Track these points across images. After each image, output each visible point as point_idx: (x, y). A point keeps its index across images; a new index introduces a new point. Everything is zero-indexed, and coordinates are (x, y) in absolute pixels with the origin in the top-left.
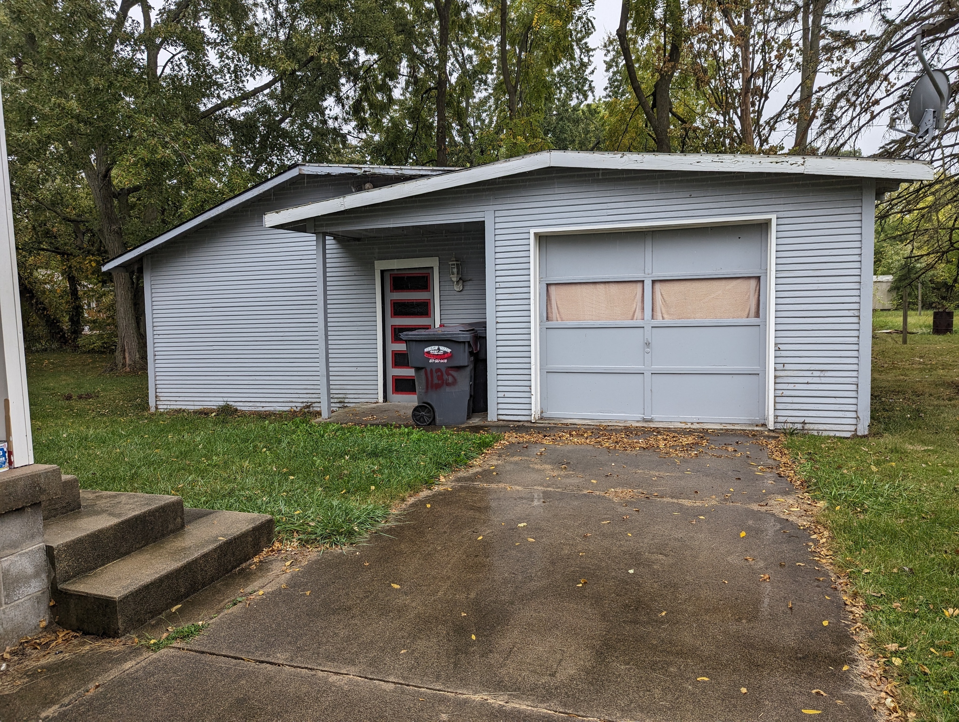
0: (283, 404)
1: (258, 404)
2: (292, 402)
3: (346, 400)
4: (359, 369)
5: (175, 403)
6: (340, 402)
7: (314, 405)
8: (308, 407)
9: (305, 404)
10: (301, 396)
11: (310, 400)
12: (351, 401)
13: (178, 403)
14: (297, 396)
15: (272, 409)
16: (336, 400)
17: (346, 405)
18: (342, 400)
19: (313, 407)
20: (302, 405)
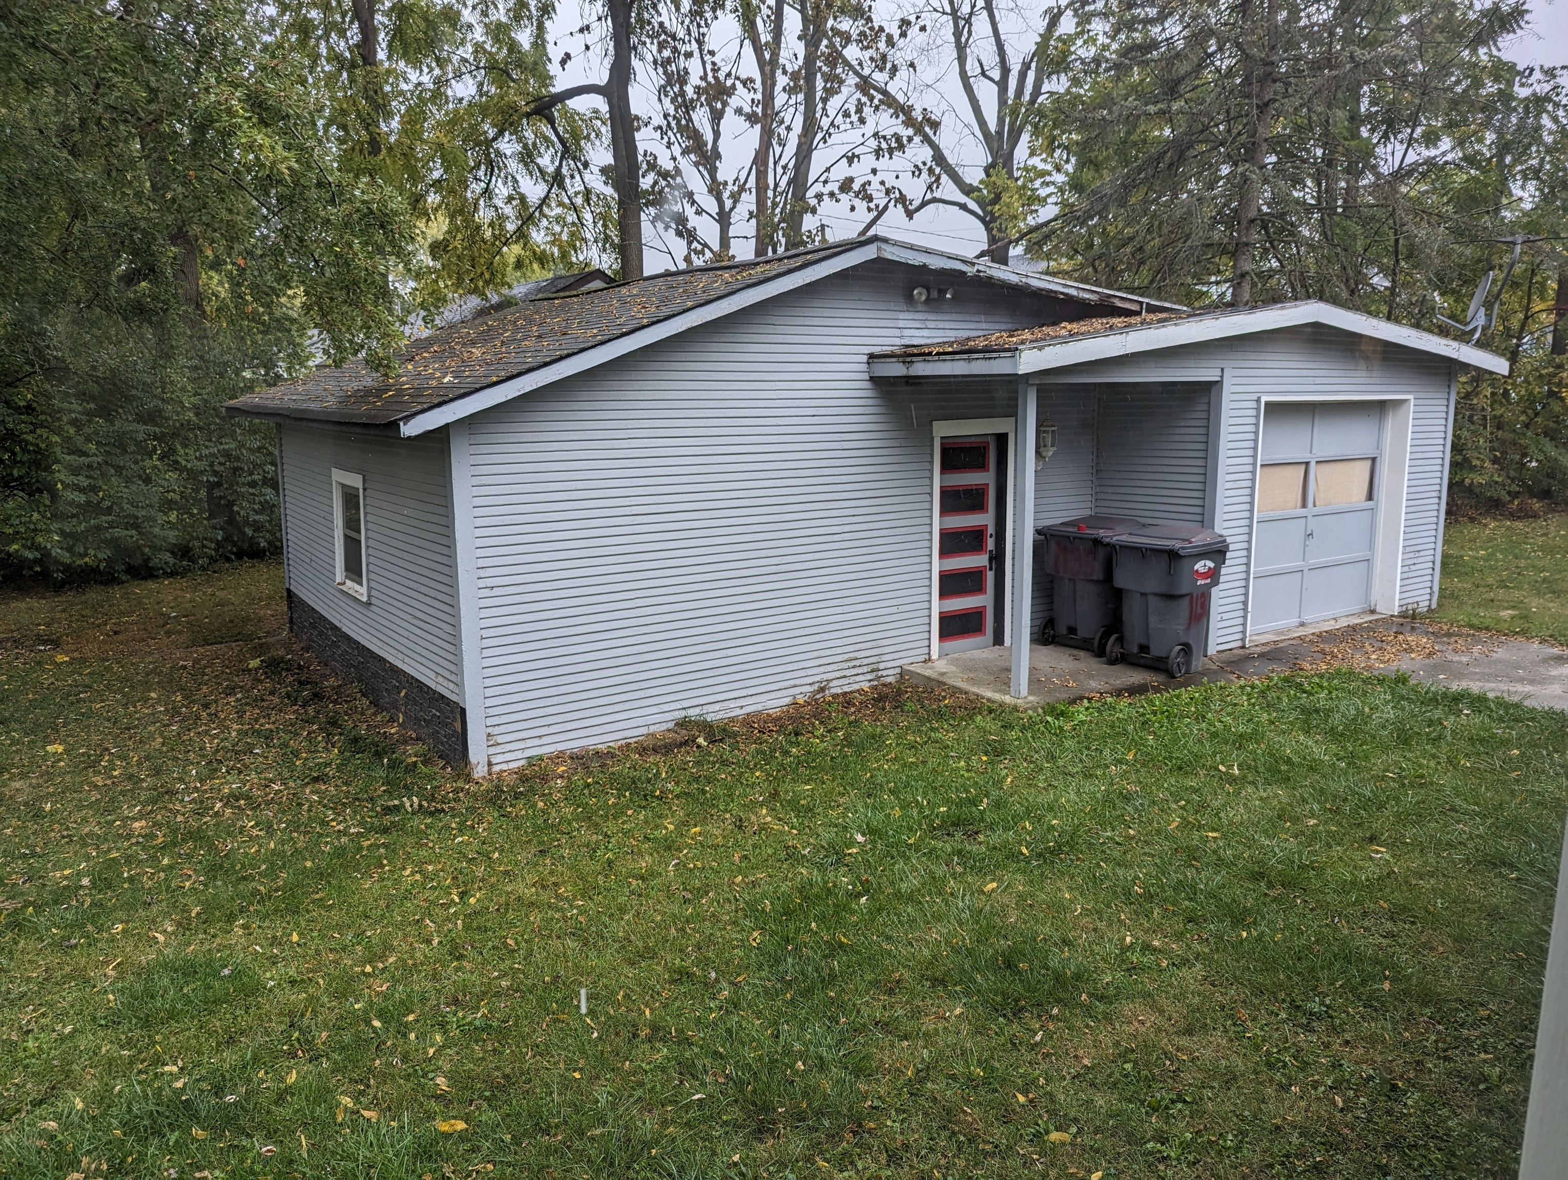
0: (779, 694)
1: (732, 704)
2: (795, 686)
3: (882, 666)
4: (902, 608)
5: (537, 742)
6: (872, 671)
7: (831, 685)
8: (822, 690)
9: (816, 687)
10: (810, 672)
11: (825, 677)
12: (889, 665)
13: (545, 740)
14: (803, 673)
15: (759, 707)
16: (865, 669)
17: (880, 673)
18: (875, 666)
19: (829, 688)
20: (810, 689)
